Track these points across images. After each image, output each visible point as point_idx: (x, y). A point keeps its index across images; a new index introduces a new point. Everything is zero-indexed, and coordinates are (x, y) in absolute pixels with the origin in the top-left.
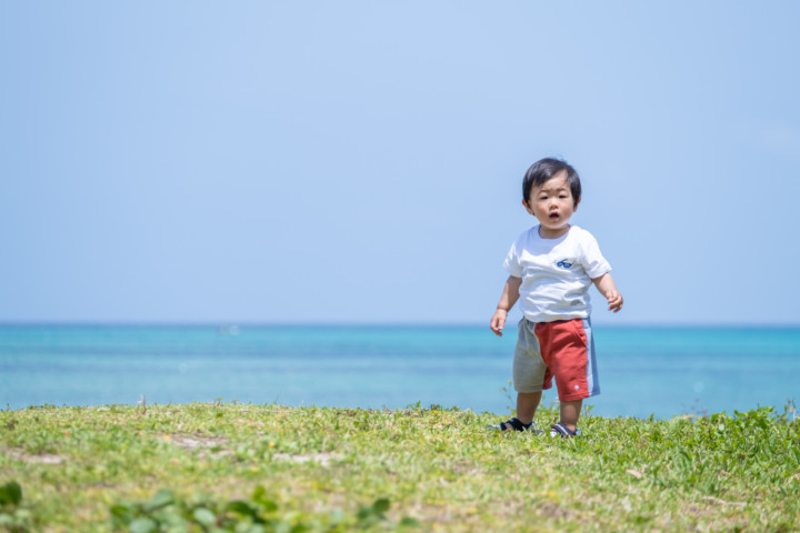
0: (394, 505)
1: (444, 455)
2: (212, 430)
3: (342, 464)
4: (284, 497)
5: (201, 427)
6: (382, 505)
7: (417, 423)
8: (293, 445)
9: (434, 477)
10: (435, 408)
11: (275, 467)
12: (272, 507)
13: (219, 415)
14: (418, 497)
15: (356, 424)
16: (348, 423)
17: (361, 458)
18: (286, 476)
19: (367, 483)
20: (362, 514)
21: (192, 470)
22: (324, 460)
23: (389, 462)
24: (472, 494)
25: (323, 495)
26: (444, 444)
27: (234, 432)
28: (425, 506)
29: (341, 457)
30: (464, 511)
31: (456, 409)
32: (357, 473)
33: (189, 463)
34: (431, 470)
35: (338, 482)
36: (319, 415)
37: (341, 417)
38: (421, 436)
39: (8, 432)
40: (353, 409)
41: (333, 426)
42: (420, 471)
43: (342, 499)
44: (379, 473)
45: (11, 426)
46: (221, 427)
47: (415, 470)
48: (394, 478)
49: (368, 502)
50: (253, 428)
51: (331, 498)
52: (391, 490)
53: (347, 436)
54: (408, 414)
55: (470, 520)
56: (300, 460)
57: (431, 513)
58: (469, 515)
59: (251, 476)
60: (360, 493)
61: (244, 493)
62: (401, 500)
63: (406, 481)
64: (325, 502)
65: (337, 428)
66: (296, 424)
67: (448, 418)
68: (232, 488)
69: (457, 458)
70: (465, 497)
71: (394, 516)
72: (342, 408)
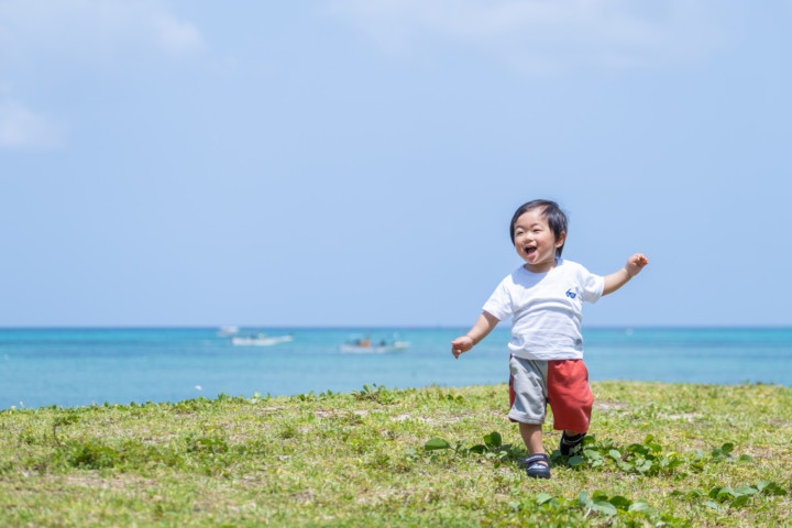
0: (736, 448)
1: (766, 415)
2: (618, 398)
3: (701, 420)
4: (665, 442)
5: (611, 396)
6: (728, 447)
7: (748, 394)
8: (669, 408)
9: (760, 430)
10: (759, 384)
11: (659, 422)
12: (658, 449)
13: (622, 389)
14: (751, 442)
15: (709, 394)
16: (703, 393)
17: (714, 417)
18: (666, 428)
19: (717, 433)
20: (715, 454)
21: (606, 424)
22: (689, 418)
23: (731, 419)
24: (785, 441)
25: (691, 441)
26: (766, 407)
27: (632, 400)
28: (755, 447)
29: (700, 416)
30: (780, 451)
31: (772, 384)
32: (711, 426)
33: (604, 420)
34: (758, 425)
35: (699, 432)
36: (685, 388)
37: (699, 390)
38: (751, 402)
39: (490, 400)
40: (706, 384)
41: (694, 396)
42: (751, 425)
43: (702, 443)
44: (725, 426)
45: (492, 396)
46: (623, 396)
47: (748, 425)
48: (735, 430)
49: (719, 446)
50: (643, 397)
51: (695, 442)
52: (733, 437)
53: (703, 402)
54: (742, 388)
55: (784, 457)
56: (674, 418)
57: (759, 452)
58: (783, 454)
59: (644, 429)
60: (713, 440)
61: (640, 439)
62: (740, 444)
63: (742, 431)
64: (691, 445)
65: (697, 397)
66: (671, 394)
67: (769, 390)
68: (631, 436)
69: (775, 416)
70: (781, 442)
71: (735, 454)
72: (699, 384)
